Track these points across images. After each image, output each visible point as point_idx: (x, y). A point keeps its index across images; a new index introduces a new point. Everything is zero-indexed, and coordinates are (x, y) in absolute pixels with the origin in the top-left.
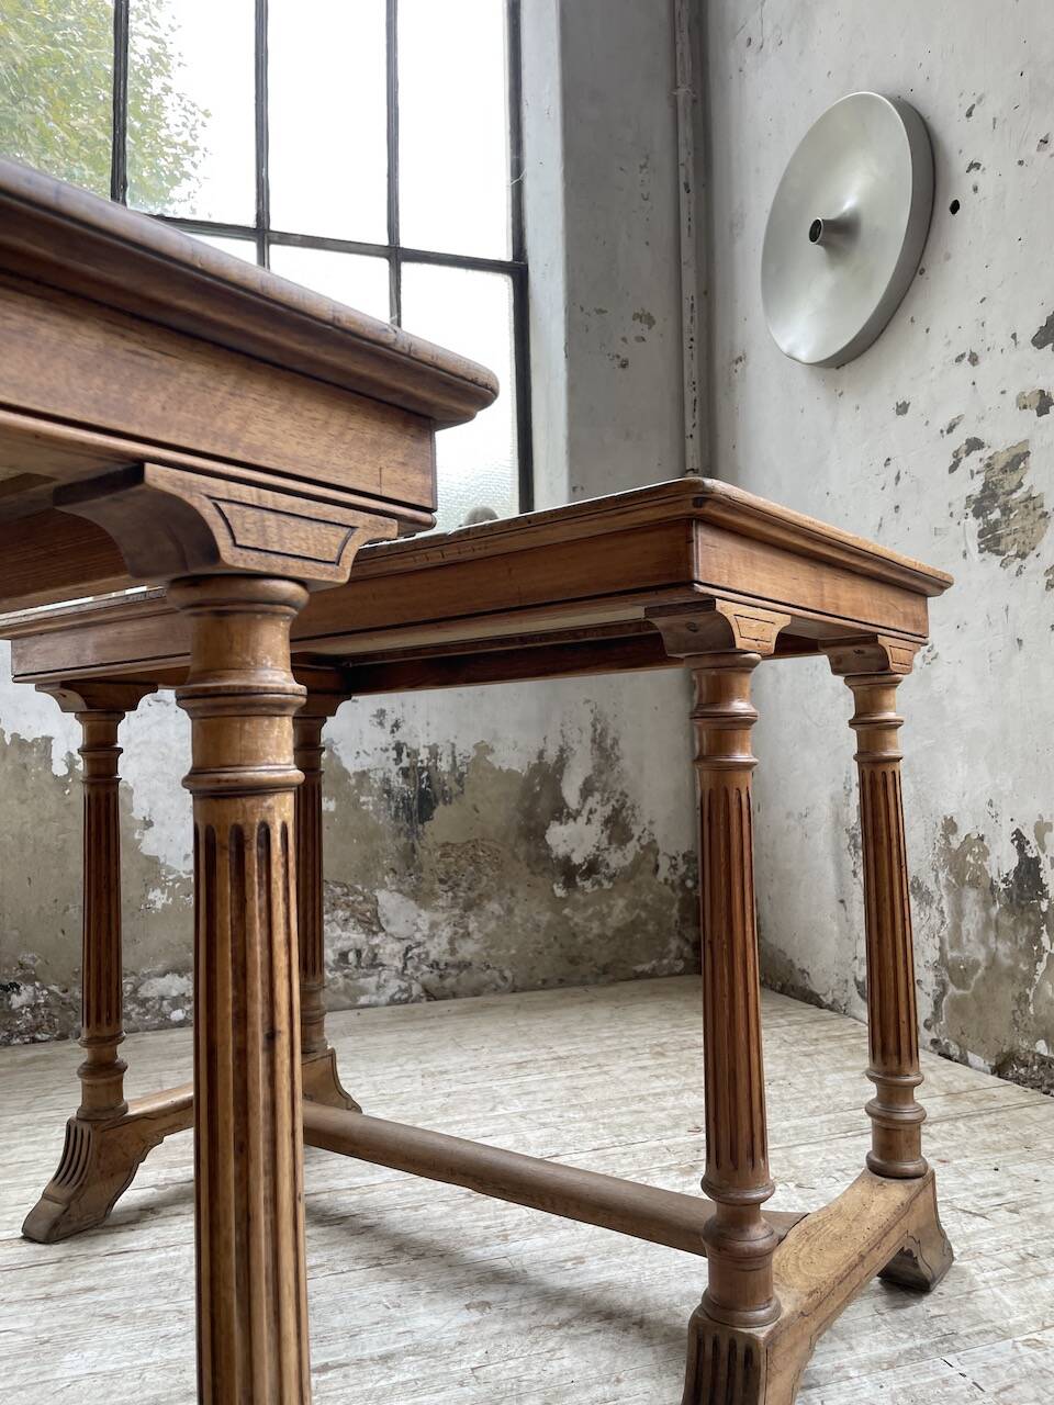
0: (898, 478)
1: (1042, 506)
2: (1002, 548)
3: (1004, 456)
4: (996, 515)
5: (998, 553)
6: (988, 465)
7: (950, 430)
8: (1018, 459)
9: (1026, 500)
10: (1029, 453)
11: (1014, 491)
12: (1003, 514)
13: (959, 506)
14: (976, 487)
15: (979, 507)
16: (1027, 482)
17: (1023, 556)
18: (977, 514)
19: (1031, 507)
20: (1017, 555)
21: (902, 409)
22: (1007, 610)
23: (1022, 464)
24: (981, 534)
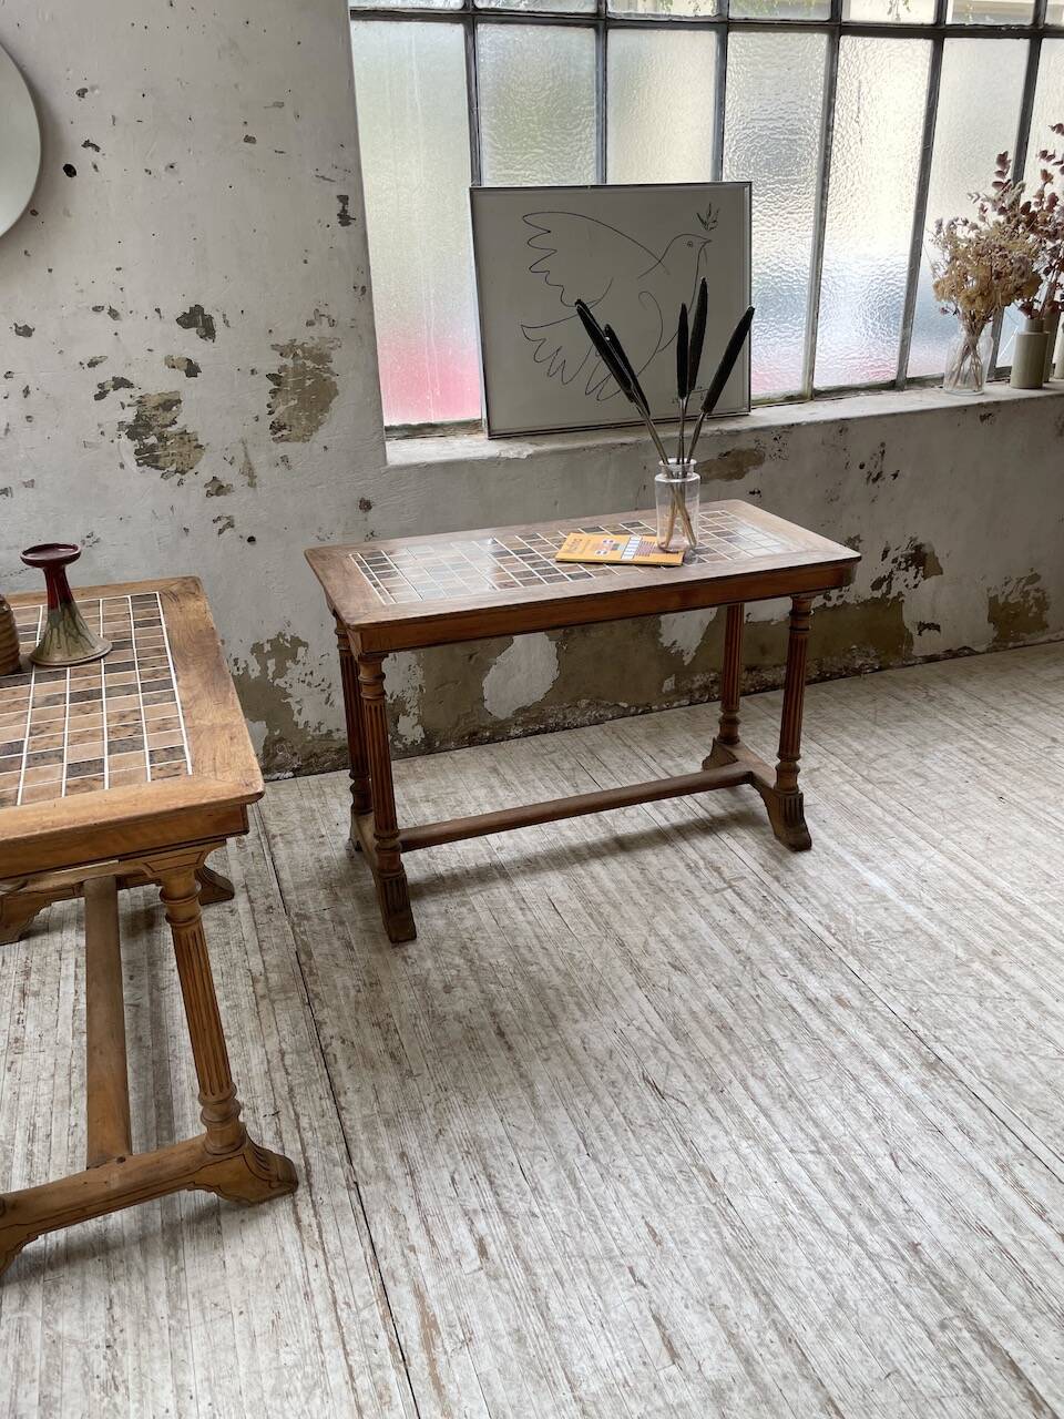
0: (27, 392)
1: (197, 440)
2: (160, 464)
3: (156, 399)
4: (152, 440)
5: (157, 468)
6: (139, 402)
7: (92, 364)
8: (170, 403)
9: (181, 433)
10: (180, 402)
11: (167, 426)
12: (159, 439)
13: (112, 429)
14: (129, 416)
15: (134, 432)
16: (181, 421)
17: (183, 472)
18: (131, 436)
19: (186, 439)
20: (176, 472)
21: (26, 332)
22: (172, 508)
23: (174, 408)
24: (137, 452)
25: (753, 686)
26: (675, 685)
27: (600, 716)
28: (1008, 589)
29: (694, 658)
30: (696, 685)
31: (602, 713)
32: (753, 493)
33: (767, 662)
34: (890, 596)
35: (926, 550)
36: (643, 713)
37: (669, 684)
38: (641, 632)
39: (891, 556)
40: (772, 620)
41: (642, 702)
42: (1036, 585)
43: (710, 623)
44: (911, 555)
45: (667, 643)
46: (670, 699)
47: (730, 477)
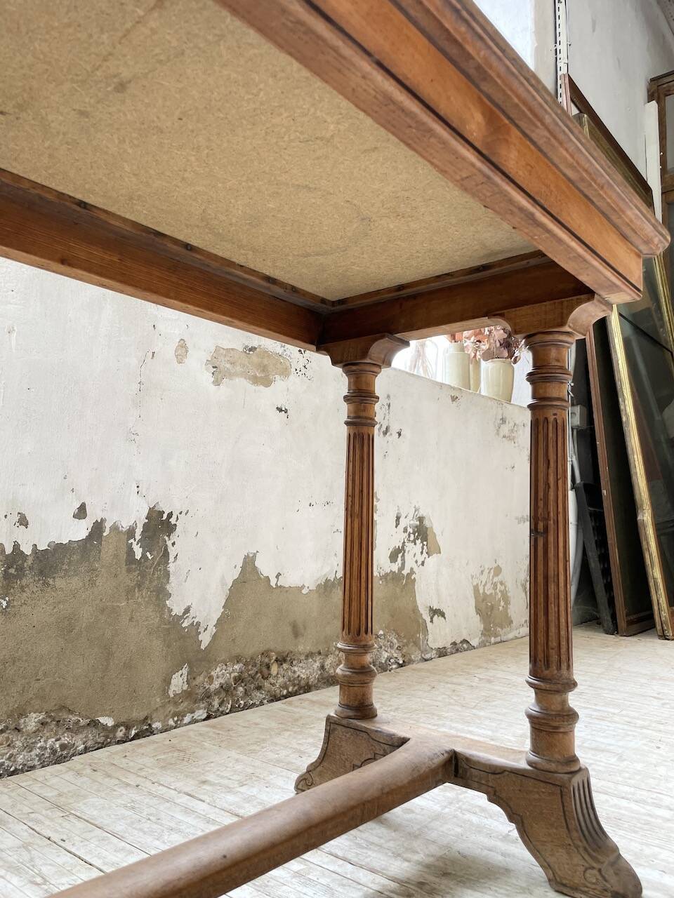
25: (285, 686)
26: (188, 681)
27: (63, 747)
28: (484, 578)
29: (214, 637)
30: (216, 685)
31: (65, 739)
32: (280, 410)
33: (301, 648)
34: (405, 572)
35: (426, 523)
36: (137, 737)
37: (178, 683)
38: (139, 586)
39: (403, 522)
40: (303, 587)
41: (138, 714)
42: (500, 577)
43: (235, 582)
44: (417, 527)
45: (177, 610)
46: (181, 708)
47: (255, 380)
